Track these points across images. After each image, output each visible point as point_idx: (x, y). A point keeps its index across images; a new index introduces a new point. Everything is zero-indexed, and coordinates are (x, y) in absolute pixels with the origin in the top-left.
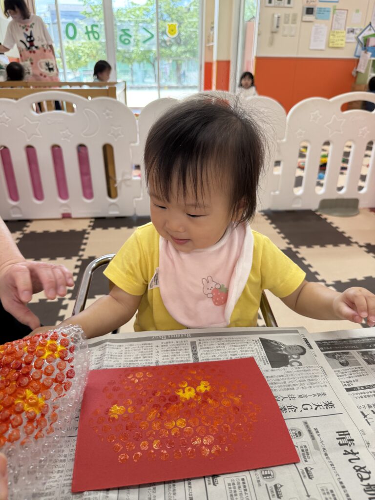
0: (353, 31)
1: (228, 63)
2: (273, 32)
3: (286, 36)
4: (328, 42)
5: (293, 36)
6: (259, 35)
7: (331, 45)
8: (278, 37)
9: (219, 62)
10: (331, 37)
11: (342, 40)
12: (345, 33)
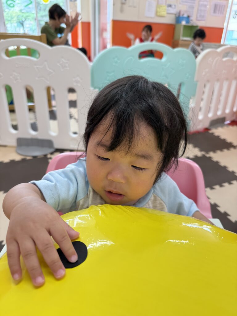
0: (170, 6)
1: (88, 24)
2: (123, 4)
3: (130, 7)
4: (157, 12)
5: (135, 7)
6: (114, 5)
7: (158, 14)
8: (125, 7)
9: (83, 23)
10: (158, 9)
11: (164, 12)
12: (165, 7)
